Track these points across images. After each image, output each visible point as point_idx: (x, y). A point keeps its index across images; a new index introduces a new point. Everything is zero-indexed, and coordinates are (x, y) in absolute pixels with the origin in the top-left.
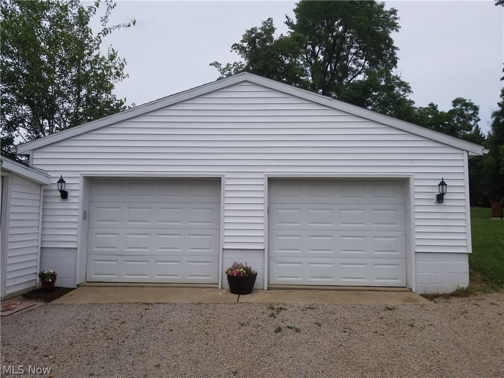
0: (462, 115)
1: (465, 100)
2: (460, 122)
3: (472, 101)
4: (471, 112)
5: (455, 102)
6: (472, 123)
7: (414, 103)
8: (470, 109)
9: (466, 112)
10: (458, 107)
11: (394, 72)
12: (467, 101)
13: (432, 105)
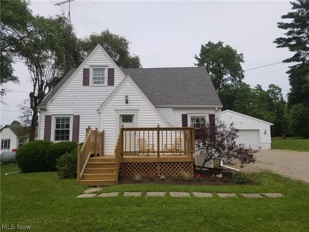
0: (273, 92)
1: (275, 85)
2: (273, 96)
3: (278, 86)
4: (278, 91)
5: (271, 86)
6: (278, 96)
7: (250, 86)
8: (277, 89)
9: (275, 91)
10: (272, 88)
11: (243, 81)
12: (276, 86)
13: (258, 85)
